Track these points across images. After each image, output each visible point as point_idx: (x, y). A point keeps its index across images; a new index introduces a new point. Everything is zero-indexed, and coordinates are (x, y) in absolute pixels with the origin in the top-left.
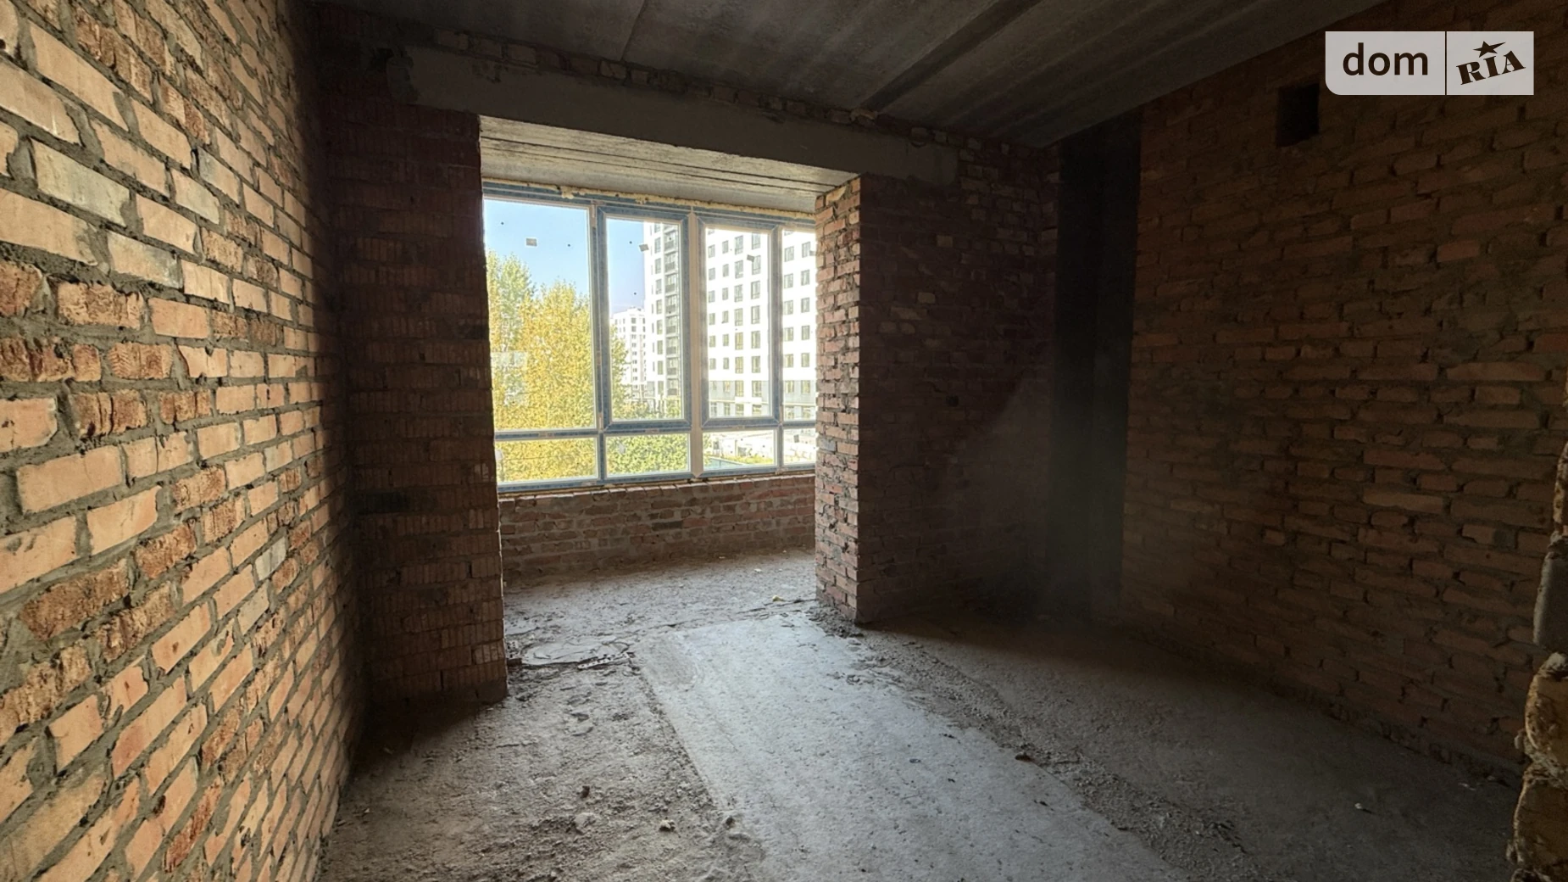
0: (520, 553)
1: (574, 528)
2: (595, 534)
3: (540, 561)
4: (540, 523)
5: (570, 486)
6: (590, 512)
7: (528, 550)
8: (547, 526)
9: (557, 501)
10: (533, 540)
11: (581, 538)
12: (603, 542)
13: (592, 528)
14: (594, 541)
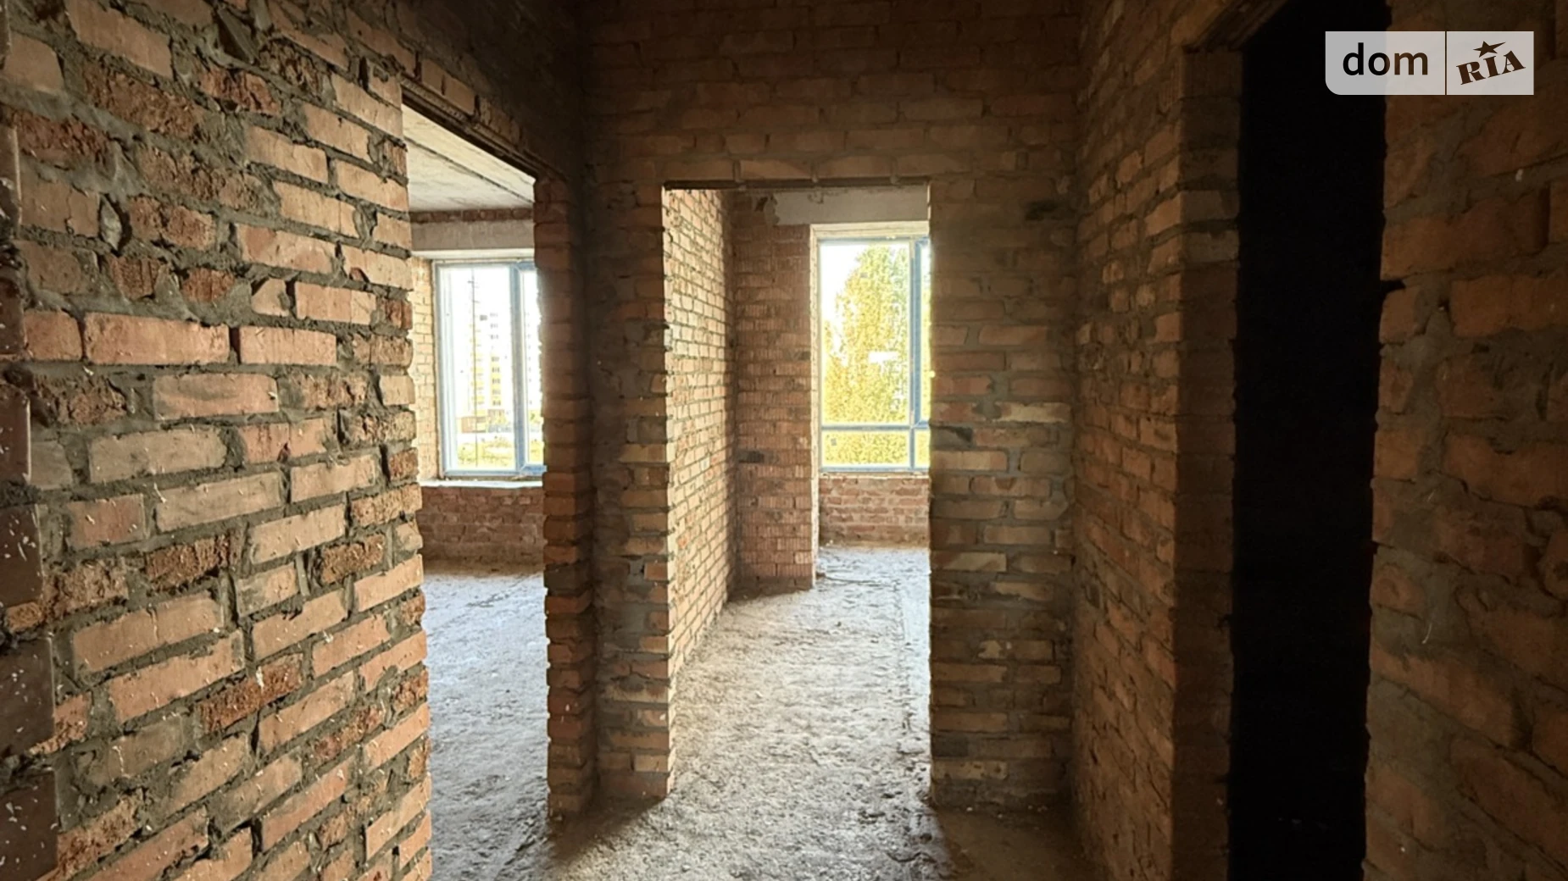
0: (844, 520)
1: (886, 505)
2: (902, 512)
3: (862, 529)
4: (860, 497)
5: (886, 472)
6: (898, 493)
7: (851, 518)
8: (866, 501)
9: (874, 482)
10: (854, 510)
11: (891, 513)
12: (909, 519)
13: (901, 506)
14: (902, 518)
